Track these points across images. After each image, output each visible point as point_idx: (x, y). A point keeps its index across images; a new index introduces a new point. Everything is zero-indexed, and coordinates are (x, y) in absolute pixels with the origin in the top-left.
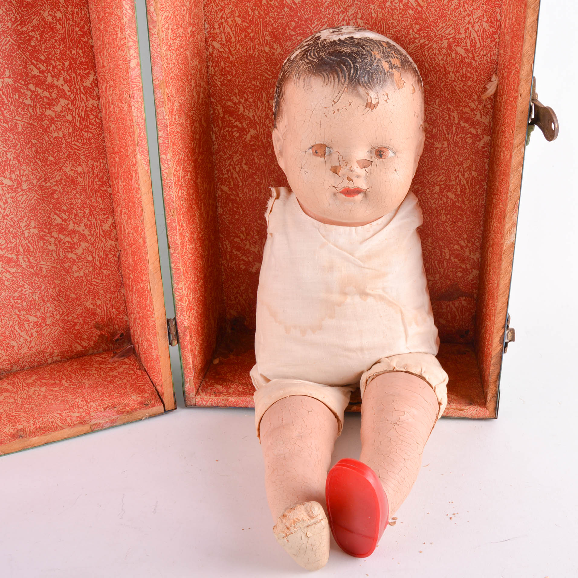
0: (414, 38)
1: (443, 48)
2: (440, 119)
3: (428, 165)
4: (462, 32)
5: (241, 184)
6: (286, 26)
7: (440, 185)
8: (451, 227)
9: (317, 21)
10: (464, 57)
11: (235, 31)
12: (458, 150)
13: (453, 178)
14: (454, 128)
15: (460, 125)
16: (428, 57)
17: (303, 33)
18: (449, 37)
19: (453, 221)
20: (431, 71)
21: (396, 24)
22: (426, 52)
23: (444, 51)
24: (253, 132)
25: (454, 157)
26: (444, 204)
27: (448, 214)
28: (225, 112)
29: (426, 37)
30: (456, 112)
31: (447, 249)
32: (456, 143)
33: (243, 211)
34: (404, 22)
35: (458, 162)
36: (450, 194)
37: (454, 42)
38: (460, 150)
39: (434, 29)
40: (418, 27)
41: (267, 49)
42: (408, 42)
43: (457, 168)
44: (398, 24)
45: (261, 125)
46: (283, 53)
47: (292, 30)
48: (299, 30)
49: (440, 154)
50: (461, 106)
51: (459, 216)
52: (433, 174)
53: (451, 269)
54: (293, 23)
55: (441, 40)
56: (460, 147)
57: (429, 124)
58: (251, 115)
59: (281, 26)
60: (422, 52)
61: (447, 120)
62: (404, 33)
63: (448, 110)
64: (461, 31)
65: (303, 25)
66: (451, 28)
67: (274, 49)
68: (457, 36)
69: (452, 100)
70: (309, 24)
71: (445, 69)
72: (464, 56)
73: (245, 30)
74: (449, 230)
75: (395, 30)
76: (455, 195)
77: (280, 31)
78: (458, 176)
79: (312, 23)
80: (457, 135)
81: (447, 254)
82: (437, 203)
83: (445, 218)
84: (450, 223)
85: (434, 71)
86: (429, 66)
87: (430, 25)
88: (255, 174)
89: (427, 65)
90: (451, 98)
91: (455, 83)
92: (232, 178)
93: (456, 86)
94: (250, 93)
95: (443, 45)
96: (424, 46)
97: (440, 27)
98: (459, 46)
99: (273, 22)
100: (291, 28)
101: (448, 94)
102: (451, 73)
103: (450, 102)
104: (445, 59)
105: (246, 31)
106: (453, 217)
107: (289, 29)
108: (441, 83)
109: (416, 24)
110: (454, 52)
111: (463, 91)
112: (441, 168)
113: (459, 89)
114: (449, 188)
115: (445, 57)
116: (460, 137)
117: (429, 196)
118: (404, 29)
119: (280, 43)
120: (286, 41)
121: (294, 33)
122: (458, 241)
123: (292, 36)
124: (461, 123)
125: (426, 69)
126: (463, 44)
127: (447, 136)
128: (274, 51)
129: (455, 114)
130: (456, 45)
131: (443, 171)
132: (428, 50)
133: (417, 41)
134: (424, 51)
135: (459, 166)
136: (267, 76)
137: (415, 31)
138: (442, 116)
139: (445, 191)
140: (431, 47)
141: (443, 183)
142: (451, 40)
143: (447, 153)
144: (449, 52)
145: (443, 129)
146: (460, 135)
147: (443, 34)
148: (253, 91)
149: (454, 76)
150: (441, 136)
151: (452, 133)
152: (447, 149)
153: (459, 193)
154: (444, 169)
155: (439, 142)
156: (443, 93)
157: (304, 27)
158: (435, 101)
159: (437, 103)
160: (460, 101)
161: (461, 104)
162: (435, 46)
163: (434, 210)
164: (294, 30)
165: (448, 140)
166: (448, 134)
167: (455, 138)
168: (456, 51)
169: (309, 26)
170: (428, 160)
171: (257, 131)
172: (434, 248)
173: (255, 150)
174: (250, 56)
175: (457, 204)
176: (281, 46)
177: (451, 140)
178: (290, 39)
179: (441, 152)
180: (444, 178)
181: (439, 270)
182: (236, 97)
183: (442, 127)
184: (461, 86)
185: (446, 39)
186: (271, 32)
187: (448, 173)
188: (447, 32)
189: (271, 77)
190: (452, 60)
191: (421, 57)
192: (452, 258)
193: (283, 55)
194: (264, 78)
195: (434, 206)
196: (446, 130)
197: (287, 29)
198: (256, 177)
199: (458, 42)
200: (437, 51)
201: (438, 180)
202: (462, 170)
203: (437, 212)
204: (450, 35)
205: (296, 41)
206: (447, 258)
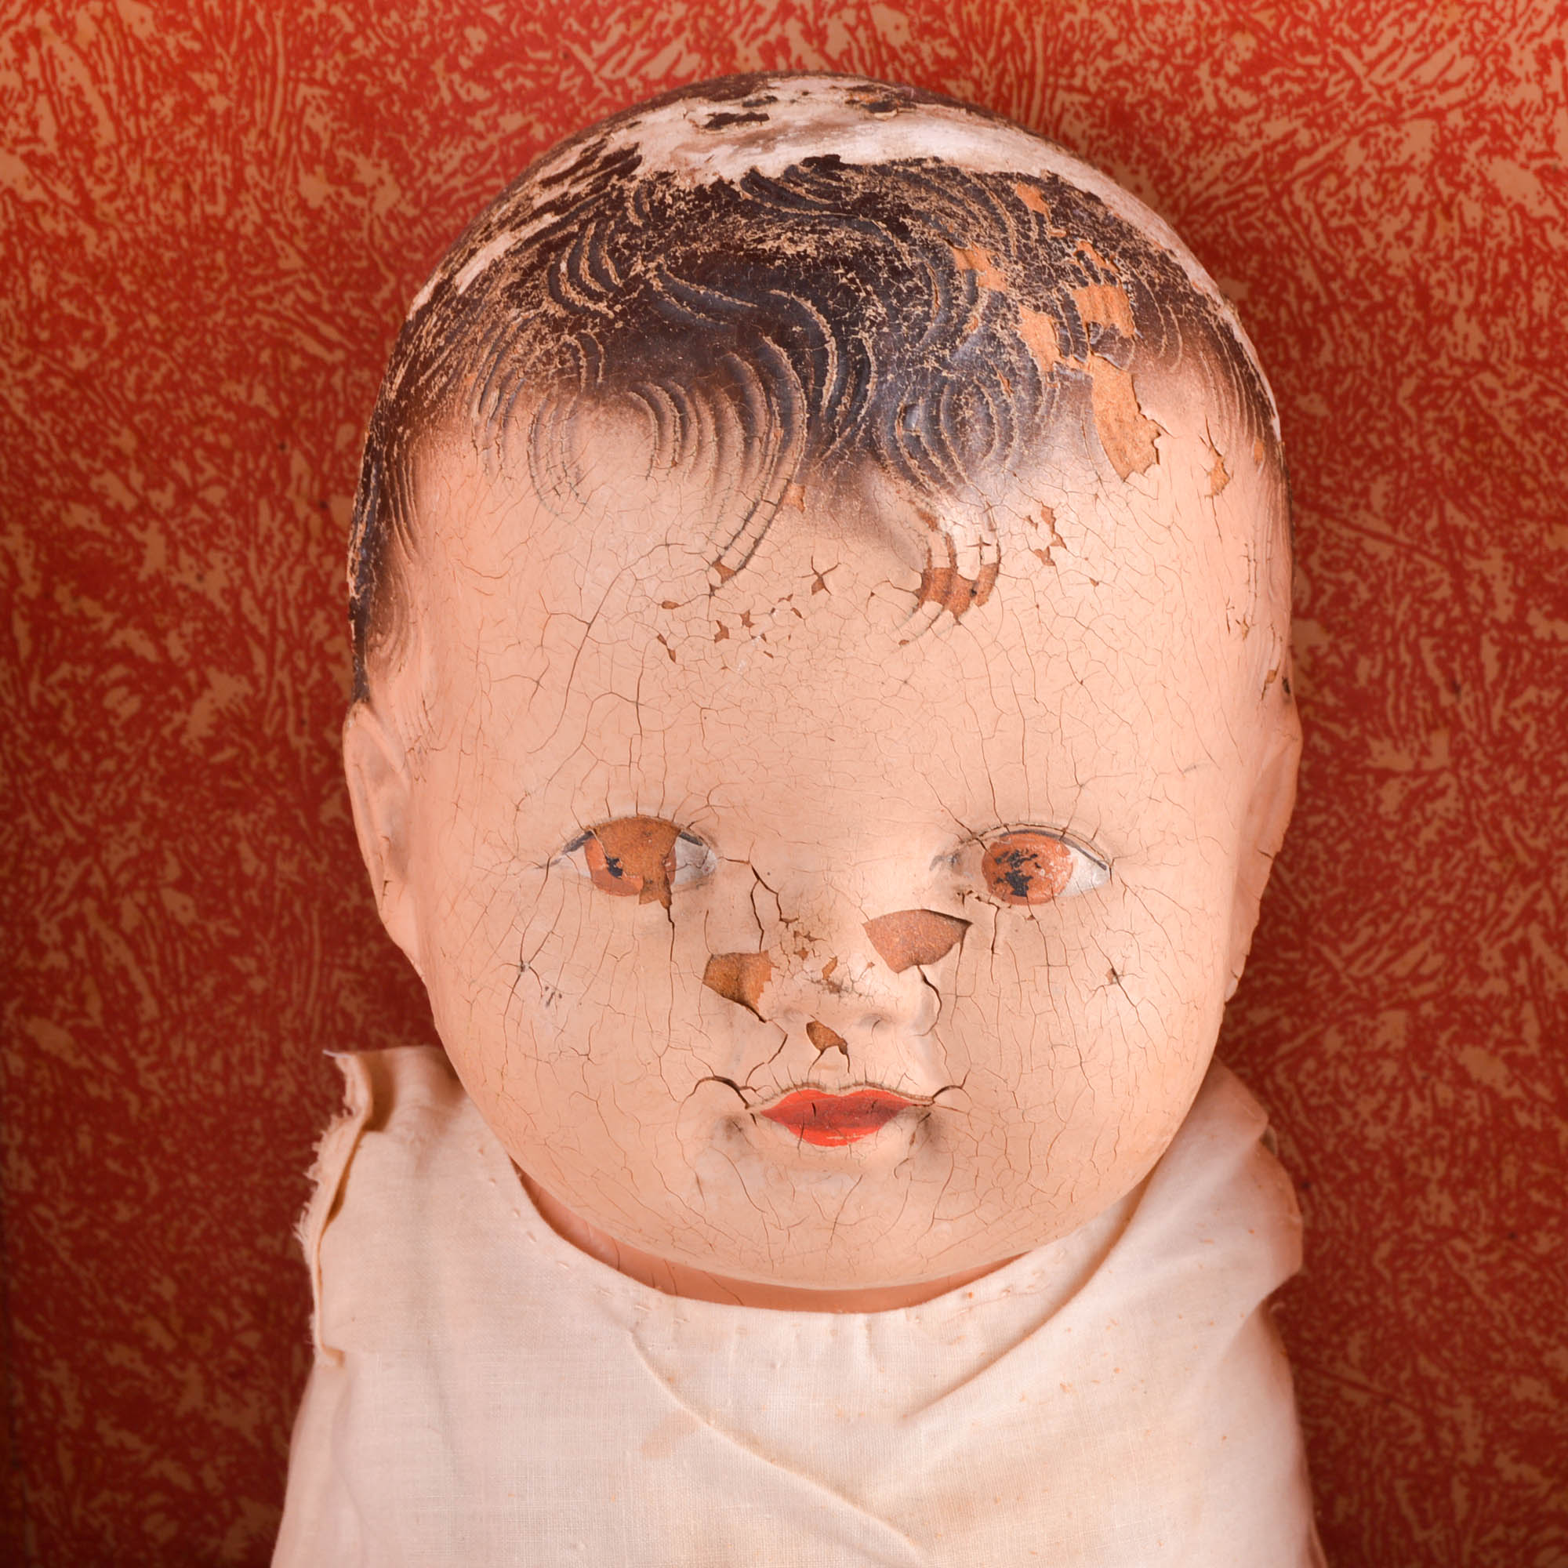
0: (1223, 111)
1: (1407, 168)
2: (1398, 596)
3: (1332, 878)
4: (1519, 72)
5: (149, 1008)
6: (434, 50)
7: (1412, 1006)
8: (1487, 1267)
9: (625, 19)
10: (1539, 223)
11: (119, 81)
12: (1518, 787)
13: (1492, 958)
14: (1489, 653)
15: (1528, 630)
16: (1316, 227)
17: (540, 93)
18: (1442, 101)
19: (1498, 1229)
20: (1335, 306)
21: (1112, 33)
22: (1299, 197)
23: (1414, 185)
24: (226, 688)
25: (1497, 826)
26: (1441, 1117)
27: (1469, 1182)
28: (52, 569)
29: (1300, 102)
30: (1496, 553)
31: (1466, 1401)
32: (1506, 747)
33: (166, 1178)
34: (1160, 21)
35: (1522, 856)
36: (1477, 1061)
37: (1475, 132)
38: (1533, 782)
39: (1348, 55)
40: (1244, 45)
41: (315, 188)
42: (1187, 137)
43: (1517, 899)
44: (1126, 33)
45: (281, 646)
46: (411, 212)
47: (468, 75)
48: (512, 74)
49: (1405, 811)
50: (1531, 515)
51: (1537, 1196)
52: (1365, 934)
53: (1498, 1532)
54: (476, 36)
55: (1394, 119)
56: (1529, 765)
57: (1328, 628)
58: (214, 585)
59: (403, 53)
60: (1277, 196)
61: (1443, 606)
62: (1160, 84)
63: (1445, 544)
64: (1513, 66)
65: (537, 42)
66: (1453, 47)
67: (359, 190)
68: (1494, 95)
69: (1472, 482)
70: (575, 37)
71: (1423, 297)
72: (1537, 212)
73: (177, 74)
74: (1478, 1281)
75: (1103, 65)
76: (1510, 1060)
77: (397, 78)
78: (1525, 947)
79: (593, 34)
80: (1512, 694)
81: (1471, 1435)
82: (1392, 1115)
83: (1449, 1207)
84: (1483, 1241)
85: (1353, 308)
86: (1325, 278)
87: (1323, 31)
88: (243, 945)
89: (1308, 275)
90: (1462, 468)
91: (1488, 379)
92: (97, 968)
93: (1491, 394)
94: (212, 450)
95: (1405, 152)
96: (1288, 161)
97: (1385, 42)
98: (1508, 154)
99: (349, 27)
100: (465, 63)
101: (1448, 448)
102: (1459, 319)
103: (1458, 497)
104: (1418, 234)
105: (187, 84)
106: (1503, 1202)
107: (452, 66)
108: (1398, 381)
109: (1234, 27)
110: (1476, 190)
111: (1541, 424)
112: (1416, 895)
113: (1512, 413)
114: (1468, 1022)
115: (1421, 225)
116: (1528, 707)
117: (1344, 1072)
118: (1164, 60)
119: (394, 151)
120: (433, 142)
121: (480, 93)
122: (1538, 1353)
123: (471, 108)
124: (1534, 618)
125: (1302, 295)
126: (1528, 141)
127: (1446, 698)
128: (361, 202)
129: (1494, 564)
130: (1485, 150)
131: (1427, 914)
132: (1314, 186)
133: (1241, 129)
134: (1288, 189)
135: (1527, 879)
136: (314, 348)
137: (1231, 68)
138: (1409, 577)
139: (1444, 1038)
140: (1332, 165)
141: (1428, 988)
142: (1455, 119)
143: (1448, 805)
144: (1446, 191)
145: (1419, 661)
146: (1530, 694)
147: (1404, 87)
148: (225, 440)
149: (1477, 337)
150: (1411, 702)
151: (1478, 679)
152: (1445, 779)
153: (1534, 1048)
154: (1431, 903)
155: (1398, 736)
156: (1412, 442)
157: (545, 55)
158: (1365, 492)
159: (1378, 501)
160: (1520, 488)
161: (1526, 504)
162: (1354, 156)
163: (1375, 1157)
164: (480, 72)
165: (1456, 726)
166: (1454, 688)
167: (1497, 710)
168: (1484, 182)
169: (577, 50)
170: (1330, 851)
171: (254, 681)
172: (1387, 1400)
173: (243, 802)
174: (211, 232)
175: (1523, 1118)
176: (403, 171)
177: (1471, 725)
178: (459, 130)
179: (1413, 800)
180: (1435, 961)
181: (1419, 1535)
182: (125, 479)
183: (1414, 649)
184: (1525, 394)
185: (1426, 114)
186: (341, 86)
187: (1461, 929)
188: (1427, 73)
189: (339, 355)
190: (1466, 242)
191: (1271, 227)
192: (1502, 1461)
193: (412, 223)
194: (296, 362)
195: (1376, 1133)
196: (1441, 663)
197: (438, 66)
198: (245, 964)
199: (1498, 132)
200: (1367, 189)
201: (1400, 969)
202: (1545, 904)
203: (1398, 1169)
204: (1446, 87)
205: (493, 138)
206: (1473, 1456)
